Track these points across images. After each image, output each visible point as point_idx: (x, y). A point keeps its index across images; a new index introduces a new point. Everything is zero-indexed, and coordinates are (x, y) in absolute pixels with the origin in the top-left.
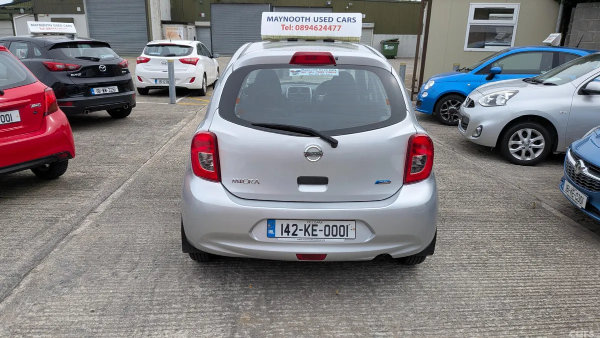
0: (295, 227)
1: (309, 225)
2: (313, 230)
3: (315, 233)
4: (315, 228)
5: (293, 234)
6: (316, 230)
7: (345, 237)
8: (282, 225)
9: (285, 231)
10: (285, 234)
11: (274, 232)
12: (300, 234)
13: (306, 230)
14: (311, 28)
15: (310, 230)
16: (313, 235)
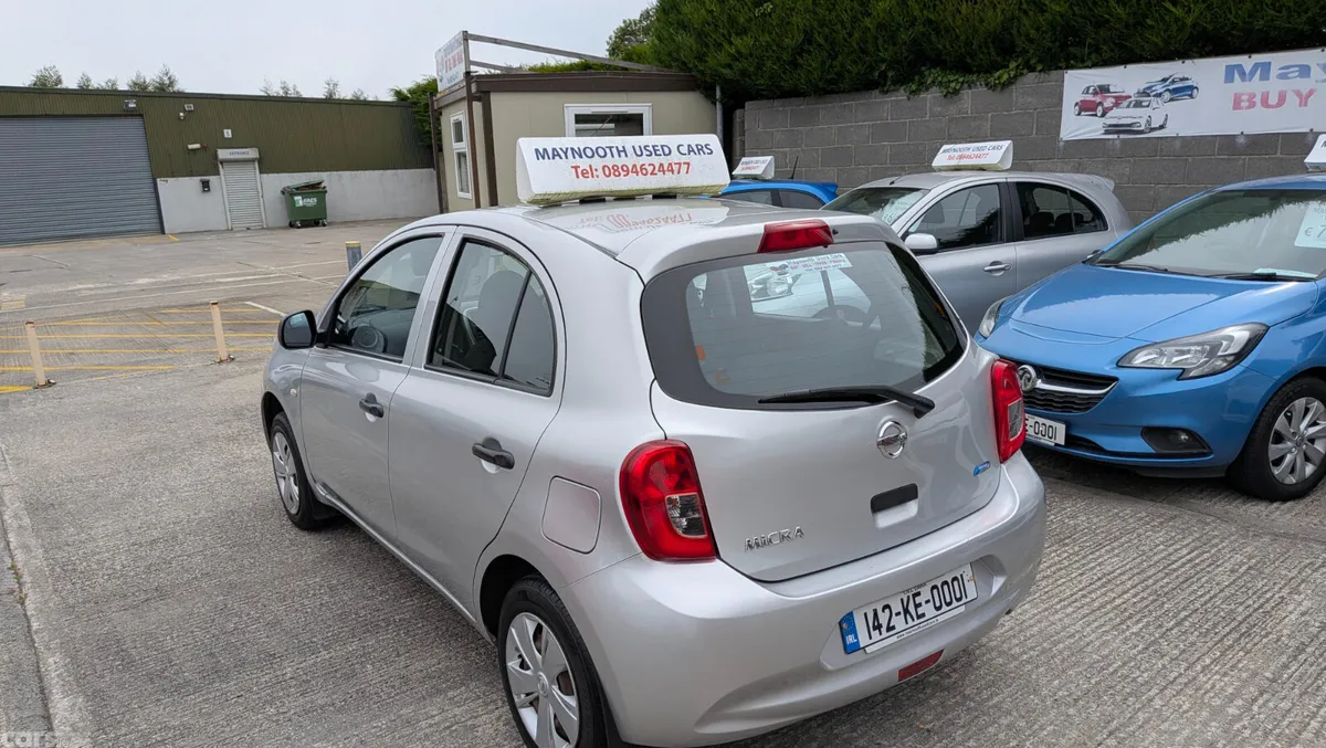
0: (887, 611)
1: (908, 597)
2: (917, 606)
3: (920, 611)
4: (918, 600)
5: (890, 629)
6: (920, 605)
7: (964, 600)
8: (865, 614)
9: (875, 629)
10: (875, 634)
11: (856, 637)
12: (898, 622)
13: (906, 611)
14: (635, 170)
15: (911, 608)
16: (919, 617)
